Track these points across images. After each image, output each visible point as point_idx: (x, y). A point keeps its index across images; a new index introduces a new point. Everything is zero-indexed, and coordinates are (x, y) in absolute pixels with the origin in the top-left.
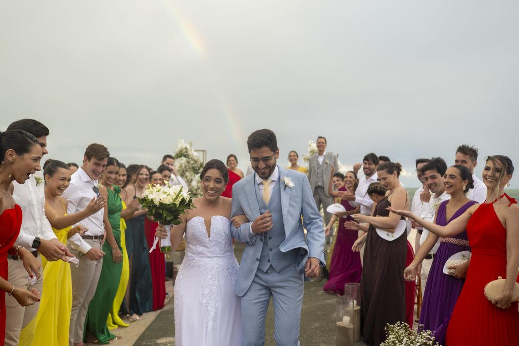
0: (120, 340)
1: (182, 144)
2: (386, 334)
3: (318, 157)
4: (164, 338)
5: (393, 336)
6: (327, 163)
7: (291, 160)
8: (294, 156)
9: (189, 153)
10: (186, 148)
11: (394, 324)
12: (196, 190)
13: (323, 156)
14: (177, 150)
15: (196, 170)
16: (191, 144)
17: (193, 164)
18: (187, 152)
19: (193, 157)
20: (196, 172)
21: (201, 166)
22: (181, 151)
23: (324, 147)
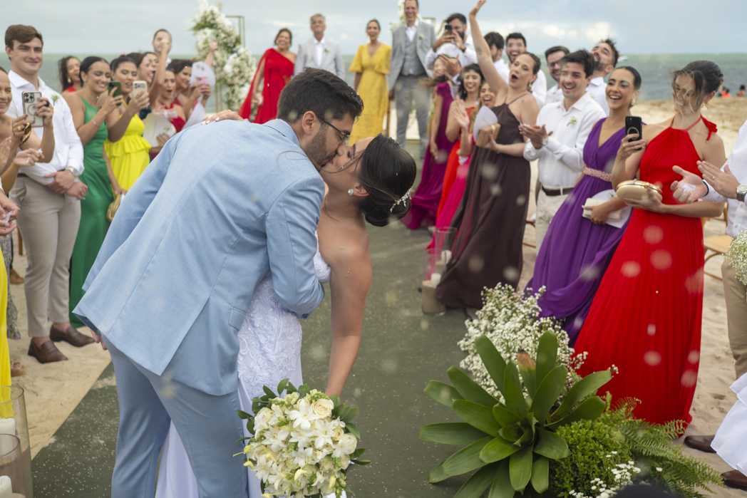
1: (205, 6)
2: (483, 301)
3: (406, 29)
5: (491, 304)
6: (421, 38)
8: (375, 28)
9: (218, 20)
10: (212, 13)
12: (232, 78)
13: (413, 28)
15: (229, 47)
16: (220, 6)
17: (225, 38)
18: (214, 19)
19: (224, 26)
20: (230, 50)
21: (238, 41)
22: (205, 18)
23: (415, 14)
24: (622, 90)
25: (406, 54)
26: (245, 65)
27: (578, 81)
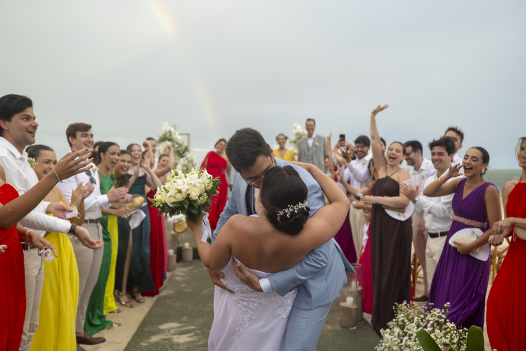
0: (121, 327)
1: (166, 127)
2: (395, 313)
3: (307, 140)
4: (166, 324)
5: (402, 315)
6: (316, 146)
7: (279, 143)
8: (283, 139)
9: (173, 136)
10: (170, 132)
11: (402, 303)
13: (312, 139)
14: (161, 134)
15: (180, 154)
16: (175, 127)
17: (178, 147)
18: (171, 135)
19: (177, 140)
21: (186, 149)
22: (165, 135)
23: (313, 130)
24: (473, 163)
25: (308, 156)
26: (190, 165)
27: (443, 158)
